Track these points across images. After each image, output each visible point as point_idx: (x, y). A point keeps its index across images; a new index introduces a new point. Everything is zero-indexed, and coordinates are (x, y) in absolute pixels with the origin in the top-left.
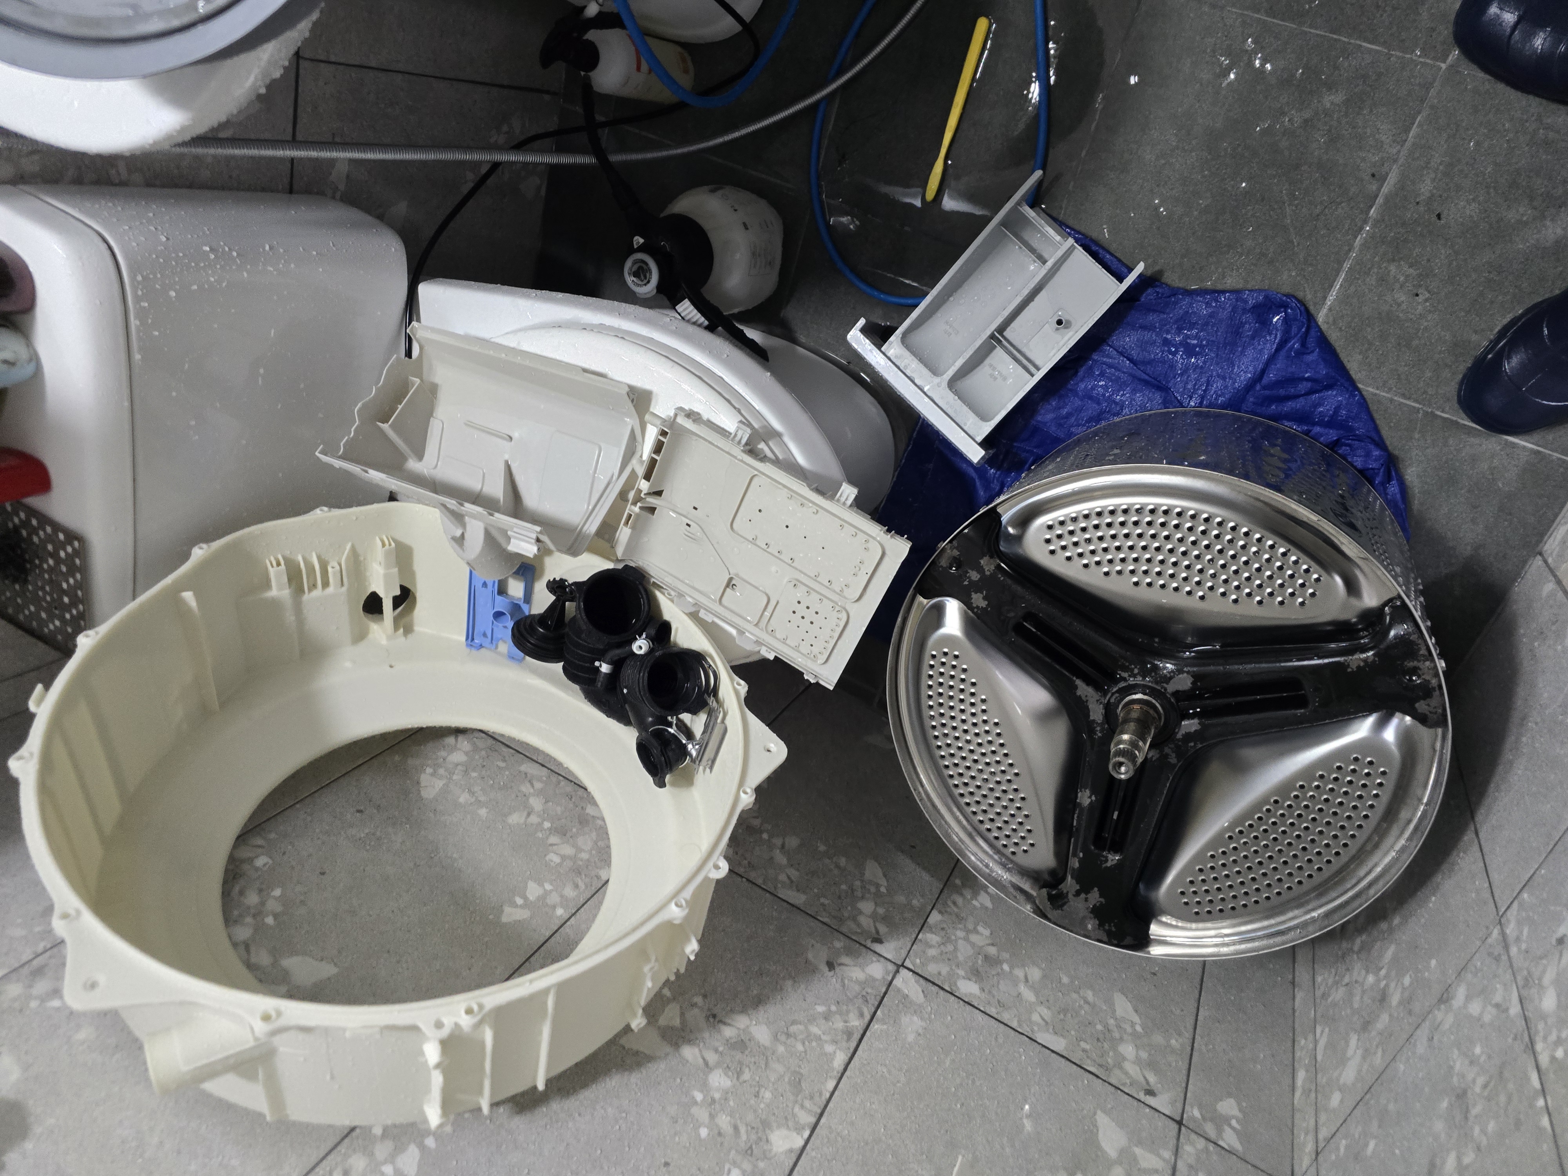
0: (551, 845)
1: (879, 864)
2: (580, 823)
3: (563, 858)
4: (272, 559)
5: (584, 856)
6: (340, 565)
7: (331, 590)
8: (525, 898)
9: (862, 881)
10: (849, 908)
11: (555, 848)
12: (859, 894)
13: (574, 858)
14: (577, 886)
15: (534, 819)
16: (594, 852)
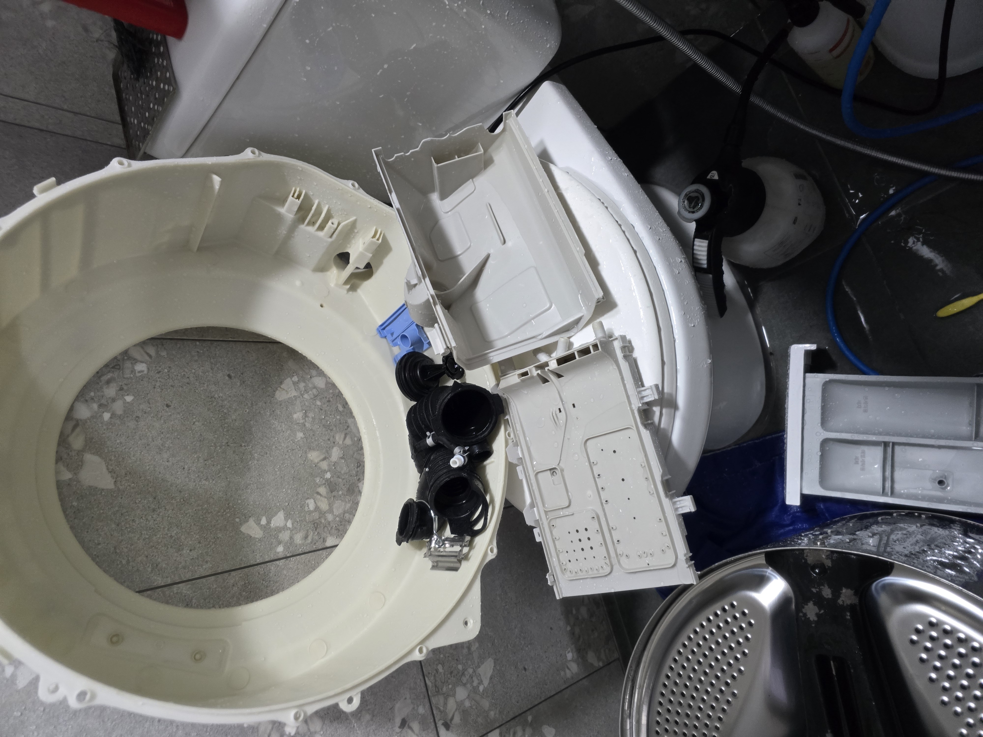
0: (318, 493)
1: (494, 666)
2: (349, 490)
3: (317, 508)
4: (298, 190)
5: (330, 517)
6: (339, 224)
7: (321, 234)
8: (269, 522)
9: (474, 671)
10: (450, 686)
11: (319, 497)
12: (464, 680)
13: (323, 514)
14: (306, 537)
15: (324, 465)
16: (338, 519)
